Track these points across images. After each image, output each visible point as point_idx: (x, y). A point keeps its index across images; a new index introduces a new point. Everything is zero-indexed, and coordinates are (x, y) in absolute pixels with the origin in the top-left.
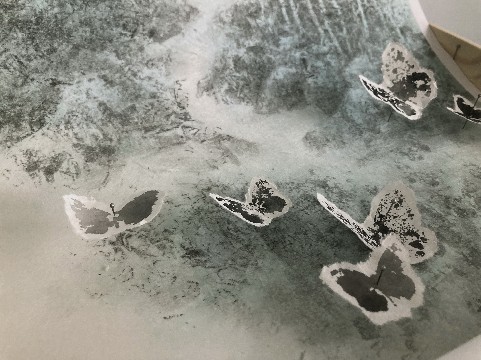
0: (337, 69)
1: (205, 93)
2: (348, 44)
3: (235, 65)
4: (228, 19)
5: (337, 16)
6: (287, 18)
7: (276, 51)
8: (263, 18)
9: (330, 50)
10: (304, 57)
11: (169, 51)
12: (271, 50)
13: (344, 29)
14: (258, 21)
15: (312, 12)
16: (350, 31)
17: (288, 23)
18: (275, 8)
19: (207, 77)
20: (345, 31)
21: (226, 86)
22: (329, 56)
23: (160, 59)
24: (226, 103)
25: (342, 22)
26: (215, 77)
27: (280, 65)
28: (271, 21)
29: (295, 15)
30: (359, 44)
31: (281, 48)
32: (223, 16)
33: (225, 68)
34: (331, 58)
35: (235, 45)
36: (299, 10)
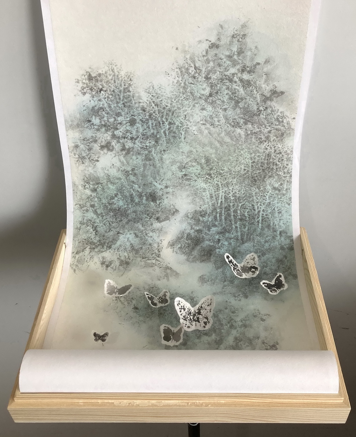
0: (233, 247)
1: (170, 247)
2: (245, 236)
3: (187, 237)
4: (190, 216)
5: (246, 221)
6: (218, 218)
7: (207, 233)
8: (207, 217)
9: (234, 237)
10: (220, 238)
11: (162, 226)
12: (206, 233)
13: (247, 227)
14: (204, 218)
15: (232, 217)
16: (250, 228)
17: (218, 221)
18: (214, 213)
19: (173, 240)
20: (246, 229)
21: (179, 246)
22: (232, 240)
23: (158, 230)
24: (177, 253)
25: (247, 224)
26: (176, 241)
27: (207, 240)
28: (210, 219)
29: (223, 218)
30: (252, 237)
31: (211, 232)
32: (189, 214)
33: (182, 237)
34: (233, 241)
35: (190, 228)
36: (226, 215)
